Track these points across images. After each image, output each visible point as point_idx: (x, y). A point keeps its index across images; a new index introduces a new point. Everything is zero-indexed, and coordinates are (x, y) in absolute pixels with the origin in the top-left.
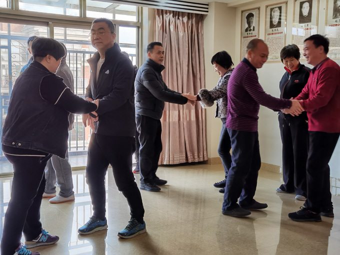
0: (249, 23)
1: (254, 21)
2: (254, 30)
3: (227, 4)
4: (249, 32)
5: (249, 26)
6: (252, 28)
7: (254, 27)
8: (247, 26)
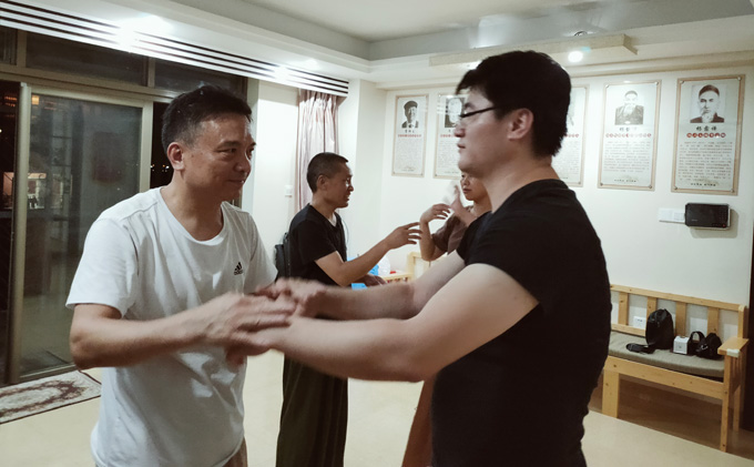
0: (409, 116)
1: (418, 113)
2: (417, 127)
3: (375, 83)
4: (408, 128)
5: (410, 120)
6: (413, 123)
7: (417, 123)
8: (405, 119)
